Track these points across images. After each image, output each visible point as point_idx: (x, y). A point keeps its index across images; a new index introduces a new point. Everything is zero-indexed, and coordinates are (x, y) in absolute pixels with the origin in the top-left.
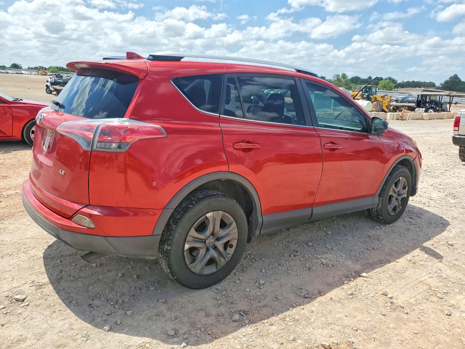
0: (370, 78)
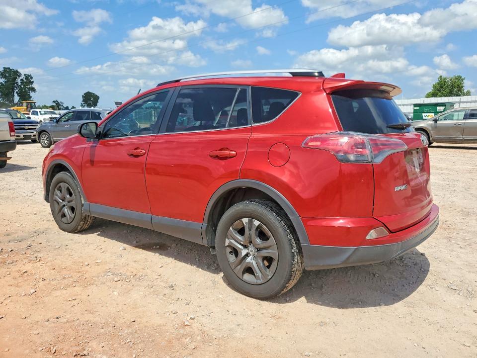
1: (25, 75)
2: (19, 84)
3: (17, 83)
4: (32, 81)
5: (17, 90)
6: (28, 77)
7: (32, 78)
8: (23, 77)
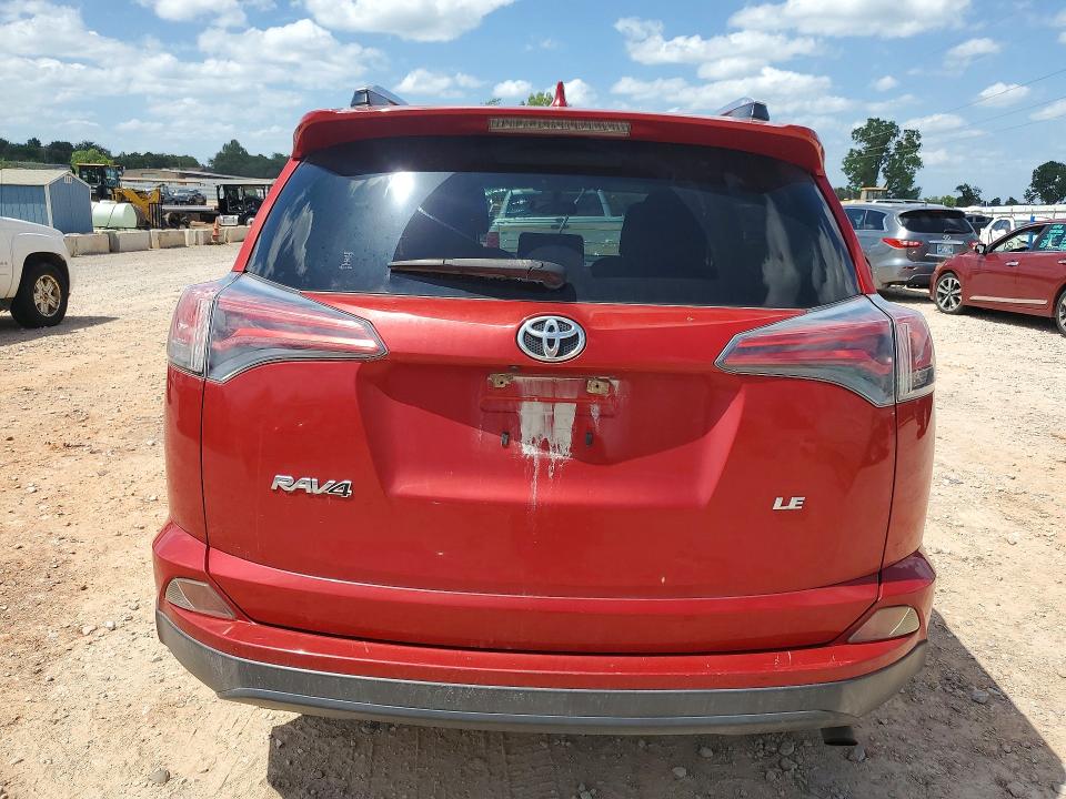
0: (35, 142)
1: (906, 131)
2: (892, 151)
3: (887, 150)
4: (918, 143)
5: (885, 166)
6: (912, 134)
7: (919, 137)
8: (902, 137)
